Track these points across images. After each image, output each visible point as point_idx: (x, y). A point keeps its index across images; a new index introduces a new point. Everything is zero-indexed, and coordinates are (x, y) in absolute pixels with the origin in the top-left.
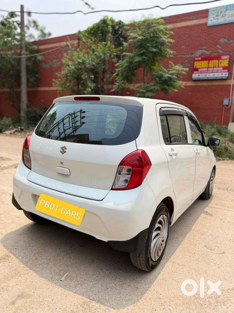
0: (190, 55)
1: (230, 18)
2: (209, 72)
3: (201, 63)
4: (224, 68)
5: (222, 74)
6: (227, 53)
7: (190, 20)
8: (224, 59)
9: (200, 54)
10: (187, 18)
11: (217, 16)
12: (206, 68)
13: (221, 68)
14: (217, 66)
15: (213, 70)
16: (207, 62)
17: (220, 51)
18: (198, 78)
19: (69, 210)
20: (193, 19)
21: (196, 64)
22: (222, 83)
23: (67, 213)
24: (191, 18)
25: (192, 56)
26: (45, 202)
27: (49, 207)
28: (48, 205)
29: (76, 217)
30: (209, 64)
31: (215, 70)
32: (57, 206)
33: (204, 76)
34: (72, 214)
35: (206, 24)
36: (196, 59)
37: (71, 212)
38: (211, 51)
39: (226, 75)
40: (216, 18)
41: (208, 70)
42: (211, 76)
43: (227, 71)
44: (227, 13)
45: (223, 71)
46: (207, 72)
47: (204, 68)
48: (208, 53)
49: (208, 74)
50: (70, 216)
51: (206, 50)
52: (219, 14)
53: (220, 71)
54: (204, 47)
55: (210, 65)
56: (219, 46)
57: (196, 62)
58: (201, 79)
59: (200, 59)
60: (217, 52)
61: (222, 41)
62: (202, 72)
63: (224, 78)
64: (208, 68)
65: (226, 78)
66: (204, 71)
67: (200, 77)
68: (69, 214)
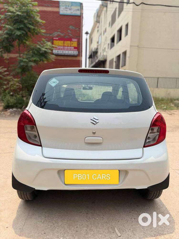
0: (49, 34)
1: (75, 12)
2: (65, 49)
3: (59, 42)
4: (75, 48)
5: (74, 52)
6: (75, 37)
7: (46, 6)
8: (74, 41)
9: (56, 35)
10: (43, 4)
11: (66, 8)
12: (62, 46)
13: (73, 48)
14: (70, 46)
15: (67, 48)
16: (63, 42)
17: (71, 35)
18: (57, 53)
19: (99, 175)
20: (48, 6)
21: (55, 42)
22: (74, 59)
23: (98, 178)
24: (47, 5)
25: (51, 36)
26: (77, 176)
27: (82, 178)
28: (81, 177)
29: (107, 178)
30: (64, 43)
31: (69, 49)
32: (88, 175)
33: (61, 53)
34: (103, 177)
35: (58, 12)
36: (54, 38)
37: (101, 176)
38: (64, 34)
39: (76, 53)
40: (65, 9)
41: (64, 48)
42: (66, 52)
43: (76, 50)
44: (73, 7)
45: (74, 50)
46: (63, 49)
47: (61, 46)
48: (62, 35)
49: (64, 51)
50: (102, 179)
51: (61, 32)
52: (67, 7)
53: (72, 50)
54: (59, 30)
55: (65, 45)
56: (69, 31)
57: (54, 41)
58: (60, 54)
59: (57, 39)
60: (69, 36)
61: (71, 27)
62: (60, 49)
63: (75, 55)
64: (64, 46)
65: (76, 55)
66: (61, 49)
67: (59, 52)
68: (100, 178)
